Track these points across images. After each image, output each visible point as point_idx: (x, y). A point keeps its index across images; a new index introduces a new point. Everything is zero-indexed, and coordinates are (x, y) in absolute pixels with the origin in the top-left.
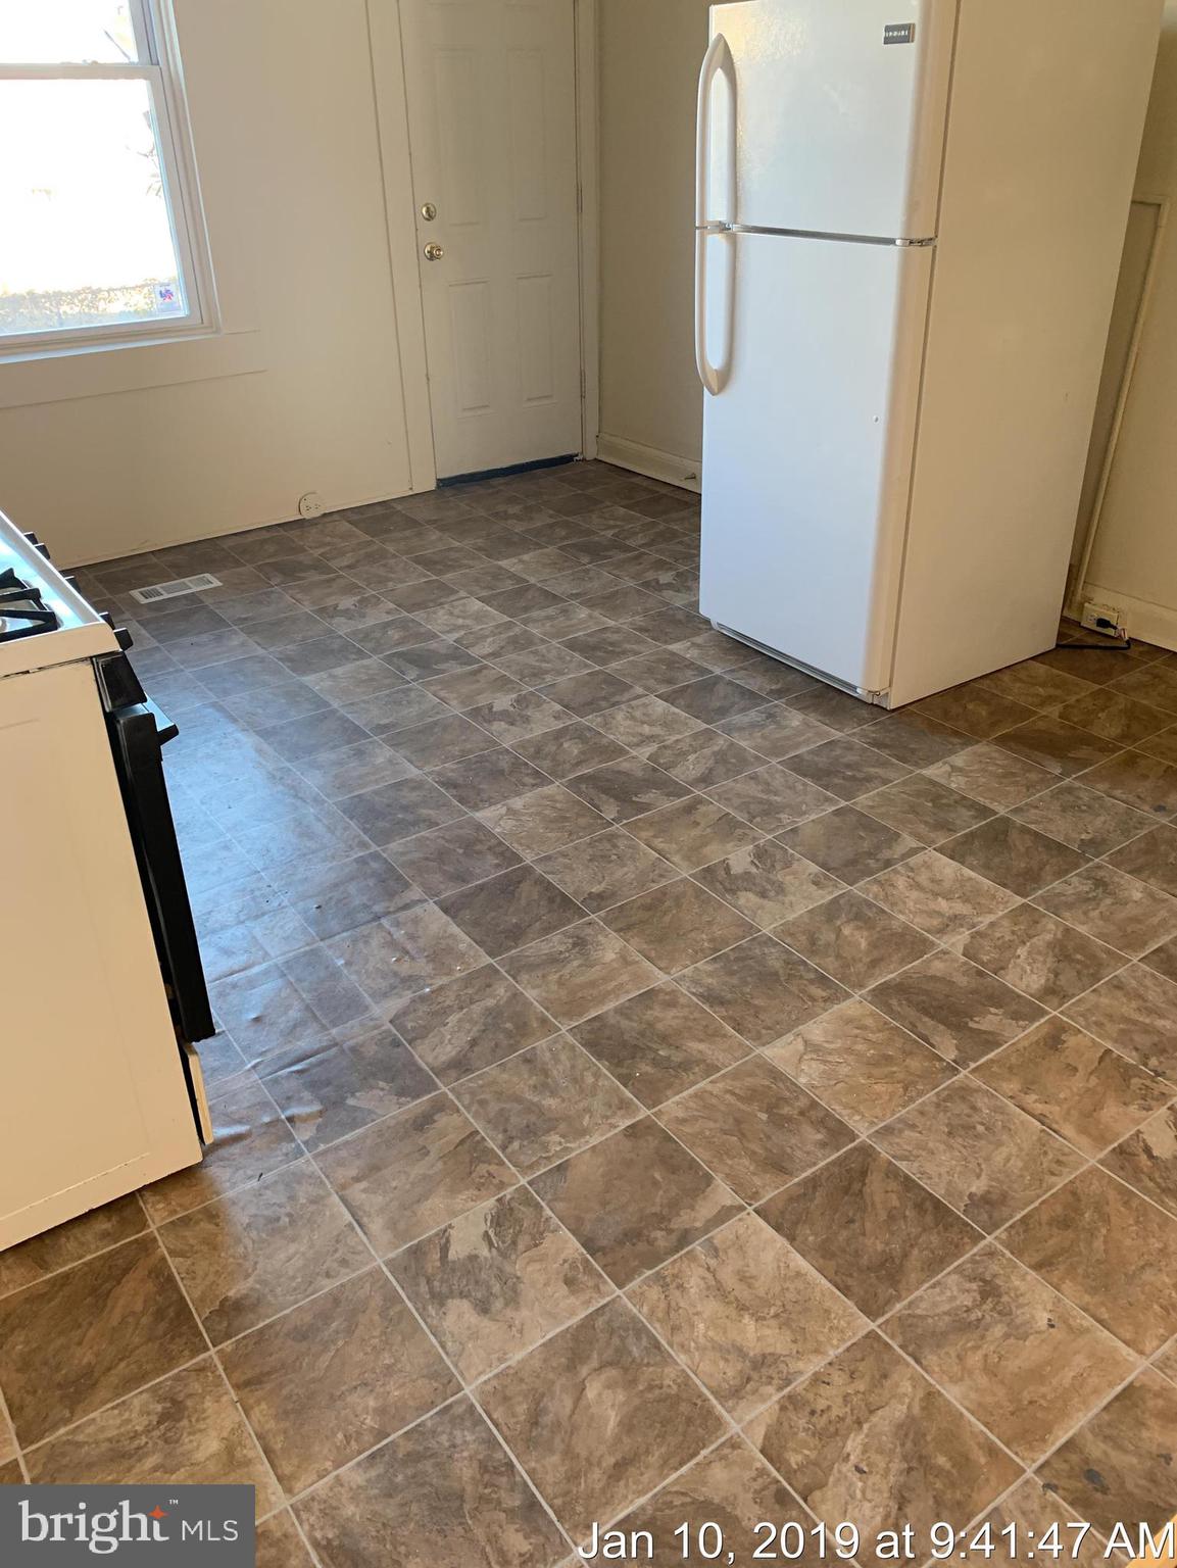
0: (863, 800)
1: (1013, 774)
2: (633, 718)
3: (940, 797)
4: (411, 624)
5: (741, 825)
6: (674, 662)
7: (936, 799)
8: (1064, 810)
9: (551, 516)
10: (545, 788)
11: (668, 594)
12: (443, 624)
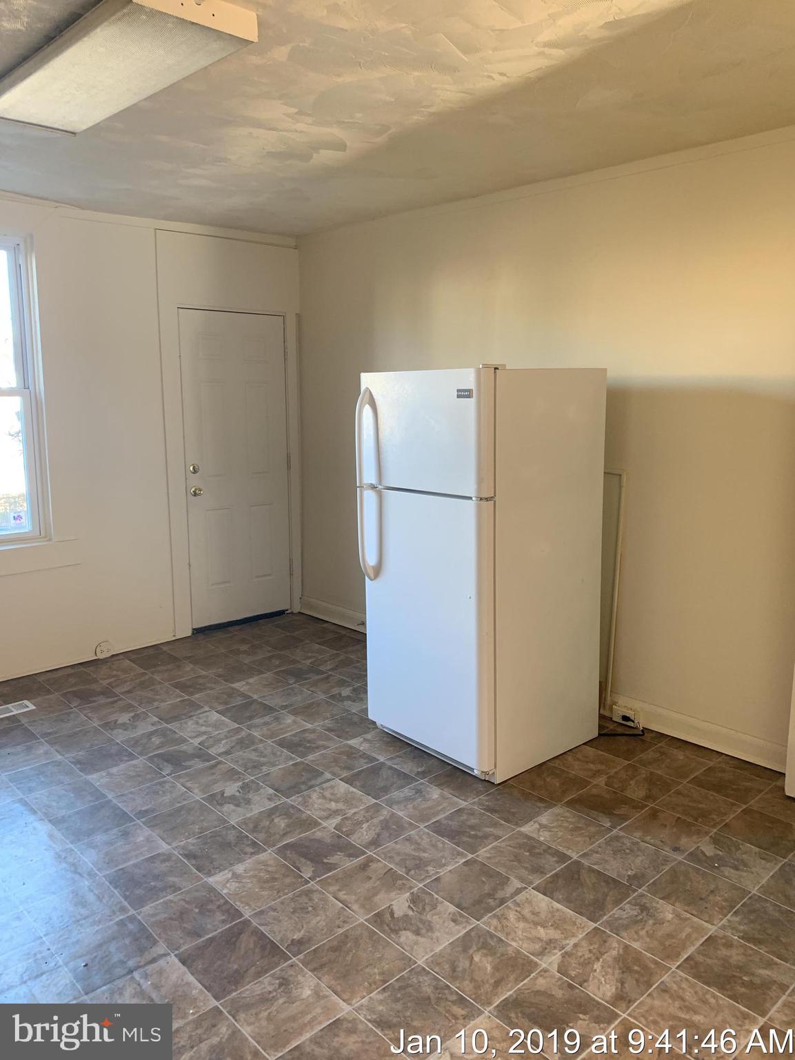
0: (483, 853)
1: (580, 828)
2: (324, 797)
3: (534, 847)
4: (168, 733)
5: (402, 878)
6: (352, 753)
7: (531, 849)
8: (615, 853)
9: (269, 651)
10: (260, 856)
11: (347, 703)
12: (191, 732)
